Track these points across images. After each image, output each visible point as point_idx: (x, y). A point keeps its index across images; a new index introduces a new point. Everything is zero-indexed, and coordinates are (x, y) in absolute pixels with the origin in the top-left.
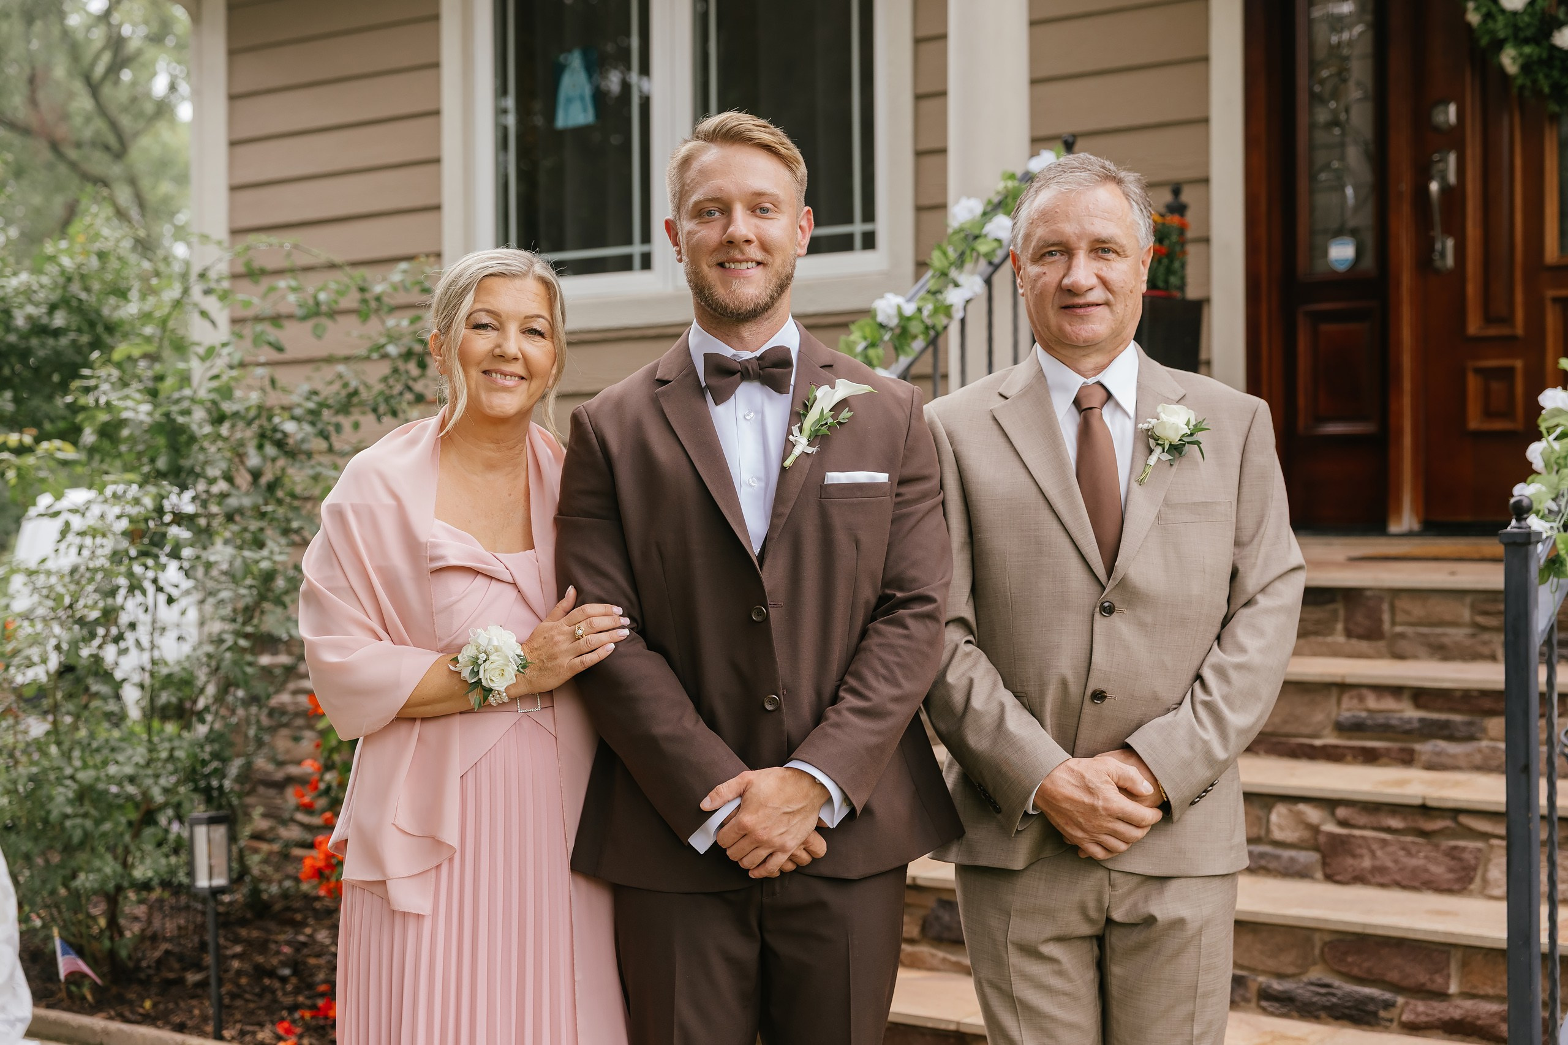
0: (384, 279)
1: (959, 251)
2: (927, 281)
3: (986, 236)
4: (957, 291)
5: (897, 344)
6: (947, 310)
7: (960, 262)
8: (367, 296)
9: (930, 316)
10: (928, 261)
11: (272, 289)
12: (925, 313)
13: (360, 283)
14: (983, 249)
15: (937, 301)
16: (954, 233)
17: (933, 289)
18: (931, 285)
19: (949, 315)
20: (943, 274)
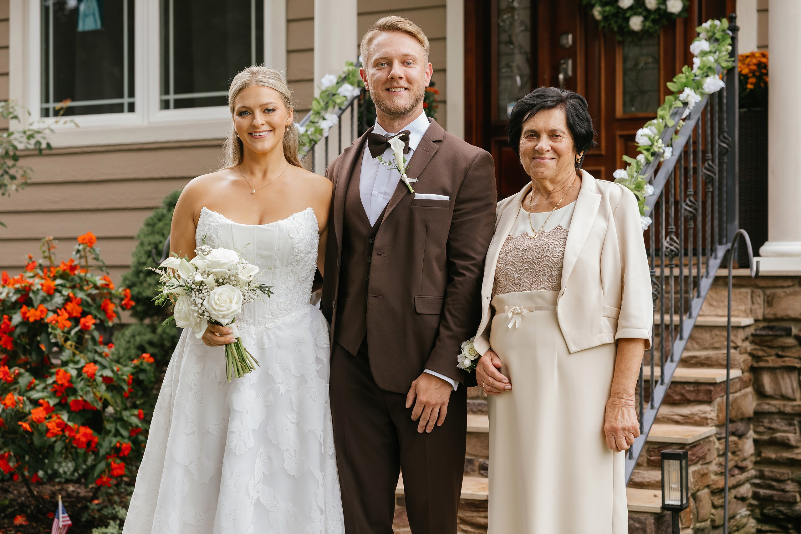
1: (325, 102)
2: (310, 117)
3: (339, 94)
4: (324, 122)
6: (320, 131)
7: (326, 108)
9: (311, 134)
10: (310, 107)
12: (309, 133)
14: (338, 101)
15: (315, 127)
16: (323, 92)
17: (313, 121)
18: (312, 118)
19: (321, 134)
20: (318, 113)
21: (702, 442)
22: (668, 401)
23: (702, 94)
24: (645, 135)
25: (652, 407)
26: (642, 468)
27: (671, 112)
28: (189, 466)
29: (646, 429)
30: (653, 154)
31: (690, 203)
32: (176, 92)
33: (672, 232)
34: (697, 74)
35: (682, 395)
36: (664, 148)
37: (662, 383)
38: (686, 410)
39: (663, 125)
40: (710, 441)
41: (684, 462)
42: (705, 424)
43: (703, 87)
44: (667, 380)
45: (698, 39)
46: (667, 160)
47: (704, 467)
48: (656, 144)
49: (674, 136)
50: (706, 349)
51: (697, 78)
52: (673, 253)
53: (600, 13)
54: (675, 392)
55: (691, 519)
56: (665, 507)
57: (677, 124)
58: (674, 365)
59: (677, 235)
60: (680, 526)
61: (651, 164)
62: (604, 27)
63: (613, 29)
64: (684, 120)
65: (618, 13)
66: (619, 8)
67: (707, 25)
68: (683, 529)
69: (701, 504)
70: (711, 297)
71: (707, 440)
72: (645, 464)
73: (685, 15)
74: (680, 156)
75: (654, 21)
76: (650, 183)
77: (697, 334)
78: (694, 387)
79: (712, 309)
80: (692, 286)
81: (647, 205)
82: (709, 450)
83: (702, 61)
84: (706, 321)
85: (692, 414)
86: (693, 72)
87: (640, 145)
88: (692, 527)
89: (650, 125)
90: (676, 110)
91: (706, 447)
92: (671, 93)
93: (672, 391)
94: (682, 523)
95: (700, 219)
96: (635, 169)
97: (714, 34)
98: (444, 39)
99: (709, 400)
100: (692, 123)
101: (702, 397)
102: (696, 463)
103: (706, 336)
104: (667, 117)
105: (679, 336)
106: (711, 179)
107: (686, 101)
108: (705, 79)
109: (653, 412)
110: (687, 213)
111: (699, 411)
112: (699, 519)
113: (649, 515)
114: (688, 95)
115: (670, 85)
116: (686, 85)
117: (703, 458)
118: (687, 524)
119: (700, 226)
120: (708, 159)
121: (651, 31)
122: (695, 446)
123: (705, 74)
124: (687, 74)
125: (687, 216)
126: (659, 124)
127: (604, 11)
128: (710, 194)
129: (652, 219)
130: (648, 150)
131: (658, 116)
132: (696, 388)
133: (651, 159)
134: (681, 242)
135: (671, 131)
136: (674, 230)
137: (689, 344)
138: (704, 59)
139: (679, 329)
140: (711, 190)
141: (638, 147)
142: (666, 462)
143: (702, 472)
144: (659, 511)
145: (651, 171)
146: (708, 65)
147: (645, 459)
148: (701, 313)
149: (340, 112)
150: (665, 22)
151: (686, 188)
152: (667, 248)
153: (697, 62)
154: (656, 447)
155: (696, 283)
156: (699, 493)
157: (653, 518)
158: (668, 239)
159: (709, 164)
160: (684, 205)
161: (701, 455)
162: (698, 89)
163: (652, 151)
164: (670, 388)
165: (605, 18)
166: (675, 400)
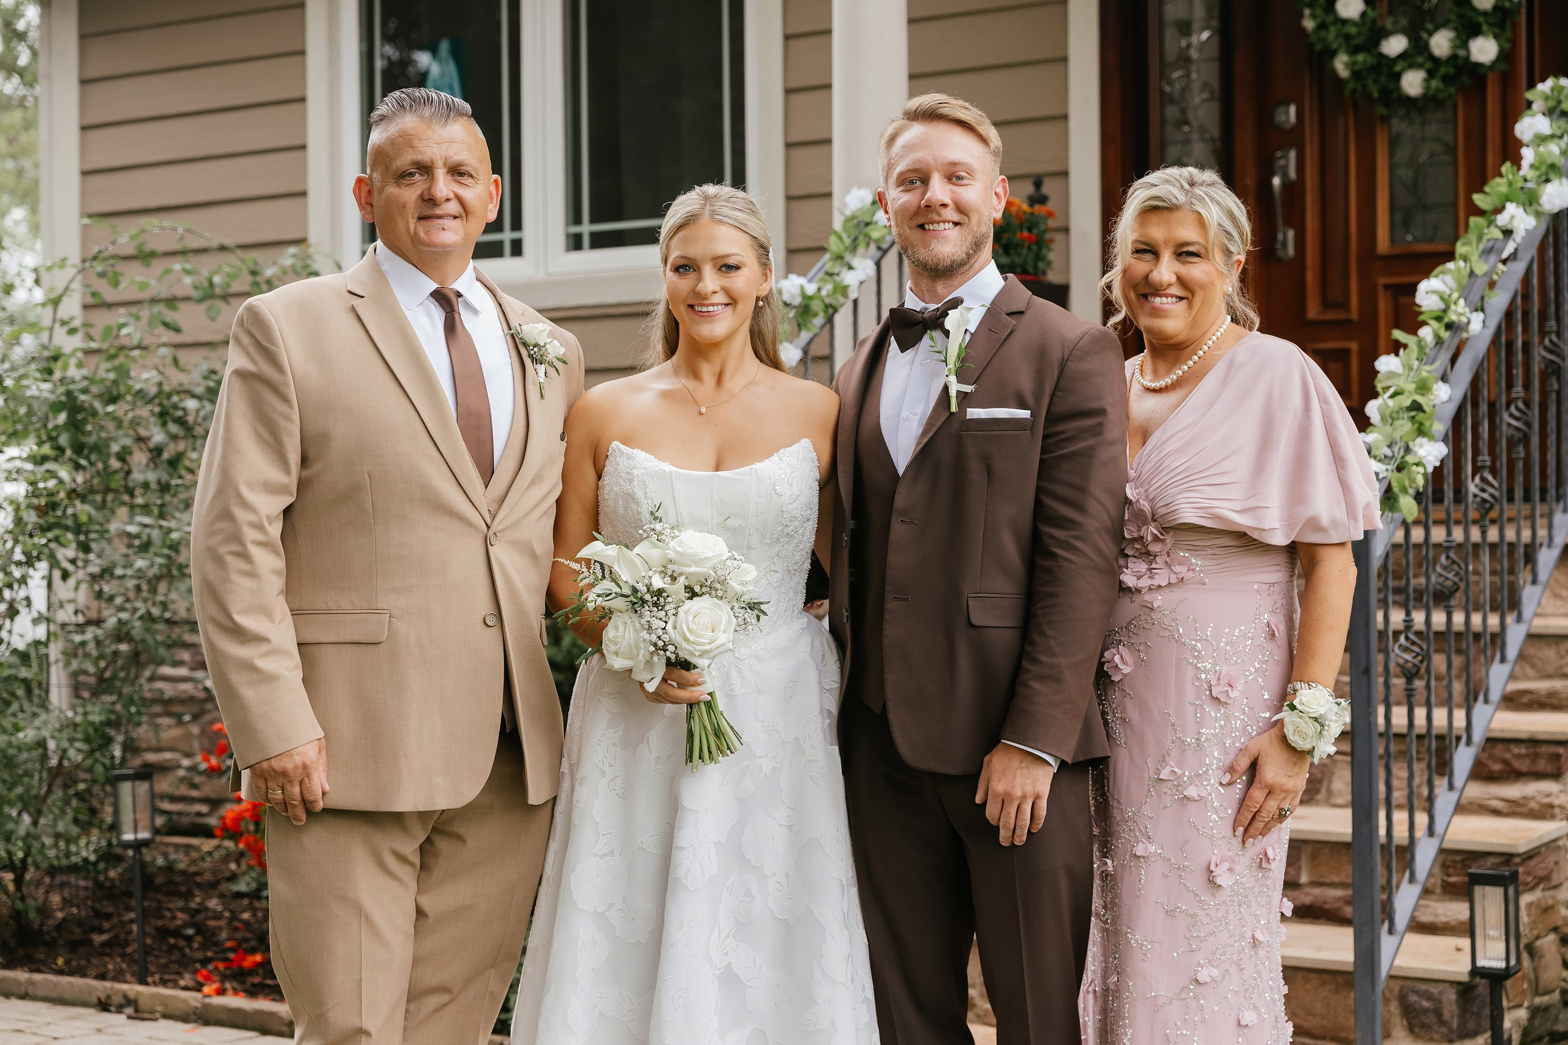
0: (275, 263)
1: (853, 237)
2: (825, 264)
3: (876, 223)
4: (851, 272)
5: (800, 321)
6: (844, 290)
7: (854, 248)
8: (259, 279)
9: (828, 296)
10: (825, 245)
11: (167, 272)
12: (824, 293)
13: (252, 267)
14: (875, 234)
15: (835, 282)
16: (848, 220)
17: (830, 271)
18: (829, 267)
19: (845, 295)
20: (839, 258)
21: (1543, 850)
22: (1480, 773)
23: (1538, 214)
24: (1434, 292)
25: (1451, 787)
26: (1433, 897)
27: (1481, 247)
28: (607, 913)
29: (1439, 828)
30: (1449, 326)
31: (1516, 413)
32: (594, 220)
33: (1484, 467)
34: (1529, 177)
35: (1506, 762)
36: (1469, 315)
37: (1469, 742)
38: (1513, 791)
39: (1466, 272)
40: (1559, 848)
41: (1511, 890)
42: (1548, 815)
43: (1541, 201)
44: (1478, 736)
45: (1529, 112)
46: (1476, 337)
47: (1548, 893)
48: (1453, 307)
49: (1487, 291)
50: (1548, 677)
51: (1530, 185)
52: (1487, 505)
53: (1347, 65)
54: (1492, 757)
55: (1524, 992)
56: (1476, 971)
57: (1493, 269)
58: (1489, 708)
59: (1494, 472)
60: (1505, 1003)
61: (1446, 345)
62: (1354, 91)
63: (1370, 95)
64: (1504, 262)
65: (1379, 64)
66: (1381, 56)
67: (1545, 87)
68: (1510, 1009)
69: (1543, 961)
70: (1557, 581)
71: (1553, 845)
72: (1438, 890)
73: (1503, 66)
74: (1499, 328)
75: (1446, 80)
76: (1444, 378)
77: (1531, 651)
78: (1527, 748)
79: (1559, 603)
80: (1522, 564)
81: (1439, 419)
82: (1556, 863)
83: (1536, 153)
84: (1548, 627)
85: (1524, 798)
86: (1522, 173)
87: (1423, 309)
88: (1526, 1004)
89: (1443, 272)
90: (1491, 244)
91: (1552, 859)
92: (1481, 213)
93: (1486, 755)
94: (1508, 998)
95: (1535, 441)
96: (1415, 355)
97: (1559, 102)
98: (1065, 117)
99: (1555, 772)
100: (1519, 268)
101: (1542, 765)
102: (1532, 889)
103: (1549, 653)
104: (1474, 257)
105: (1498, 656)
106: (1555, 367)
107: (1509, 227)
108: (1543, 186)
109: (1453, 797)
110: (1511, 431)
111: (1538, 792)
112: (1540, 989)
113: (1447, 985)
114: (1512, 217)
115: (1477, 198)
116: (1508, 198)
117: (1547, 878)
118: (1518, 1000)
119: (1536, 454)
120: (1551, 332)
121: (1441, 96)
122: (1530, 857)
123: (1544, 178)
124: (1511, 177)
125: (1512, 436)
126: (1459, 270)
127: (1355, 63)
128: (1554, 396)
129: (1447, 446)
130: (1439, 319)
131: (1457, 255)
132: (1531, 750)
133: (1445, 335)
134: (1500, 484)
135: (1481, 284)
136: (1488, 463)
137: (1517, 668)
138: (1542, 149)
139: (1499, 642)
140: (1556, 387)
141: (1420, 313)
142: (1478, 890)
143: (1544, 904)
144: (1465, 978)
145: (1444, 358)
146: (1550, 161)
147: (1439, 882)
148: (1539, 611)
149: (879, 254)
150: (1466, 79)
151: (1510, 386)
152: (1475, 496)
153: (1528, 155)
154: (1459, 858)
155: (1530, 556)
156: (1538, 943)
157: (1454, 991)
158: (1477, 479)
159: (1551, 341)
160: (1506, 417)
161: (1542, 873)
162: (1531, 204)
163: (1446, 320)
164: (1484, 750)
165: (1357, 75)
166: (1492, 772)
